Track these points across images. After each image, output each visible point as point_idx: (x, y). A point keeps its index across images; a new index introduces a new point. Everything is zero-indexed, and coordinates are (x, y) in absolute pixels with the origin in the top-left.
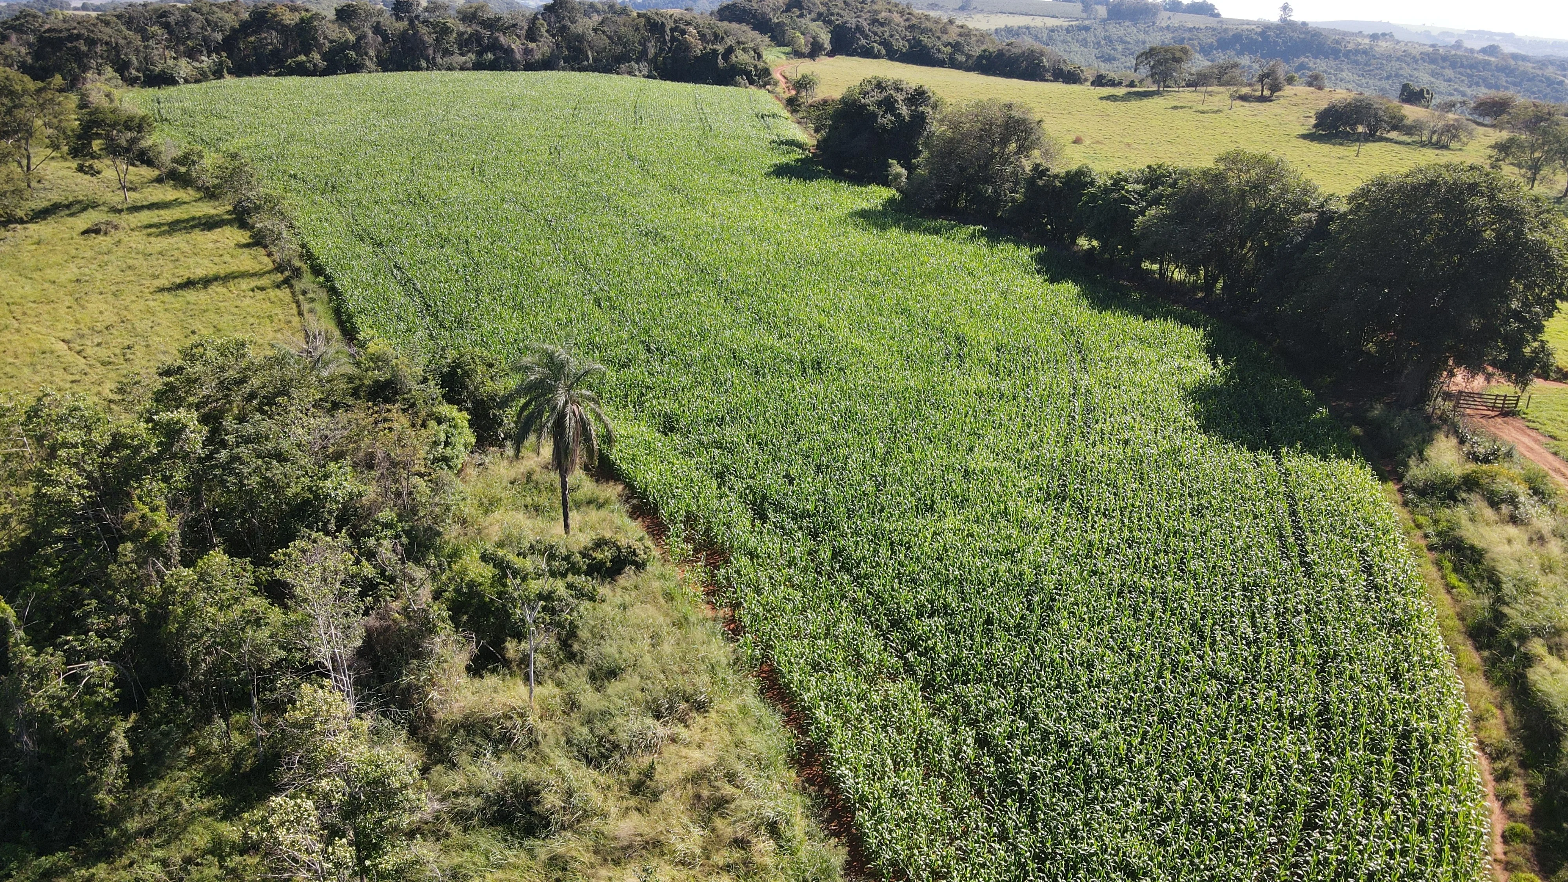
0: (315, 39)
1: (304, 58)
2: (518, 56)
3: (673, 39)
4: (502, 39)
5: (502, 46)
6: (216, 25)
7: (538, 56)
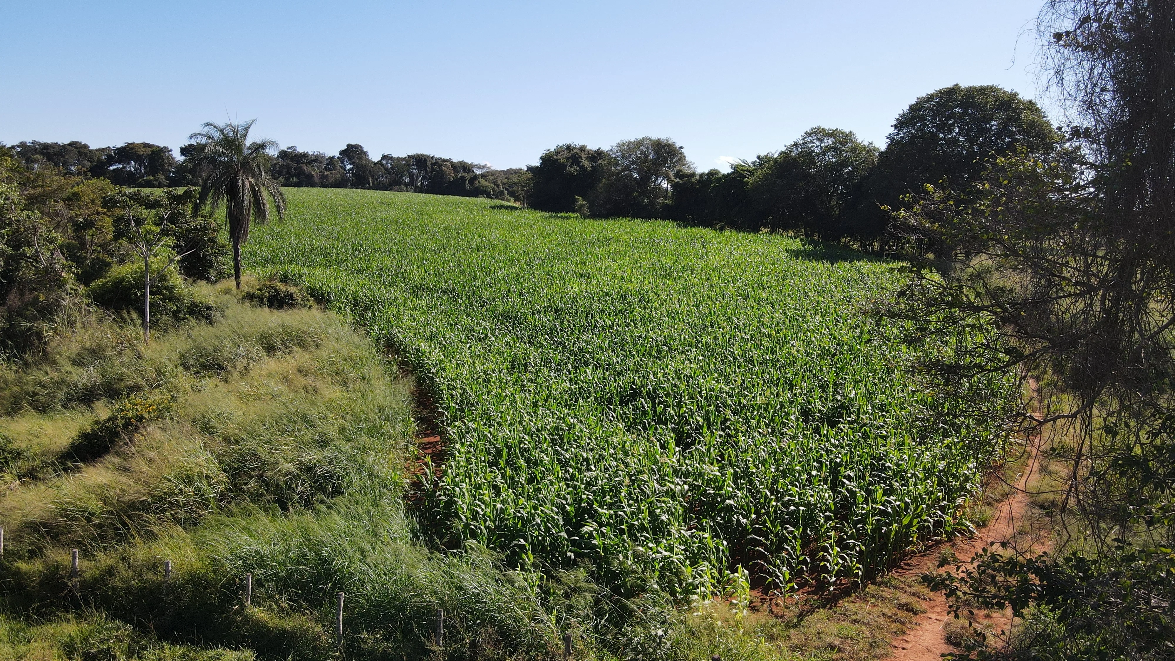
0: (162, 166)
1: (152, 178)
2: (316, 180)
3: (433, 170)
4: (305, 168)
5: (304, 173)
6: (86, 156)
7: (331, 180)
